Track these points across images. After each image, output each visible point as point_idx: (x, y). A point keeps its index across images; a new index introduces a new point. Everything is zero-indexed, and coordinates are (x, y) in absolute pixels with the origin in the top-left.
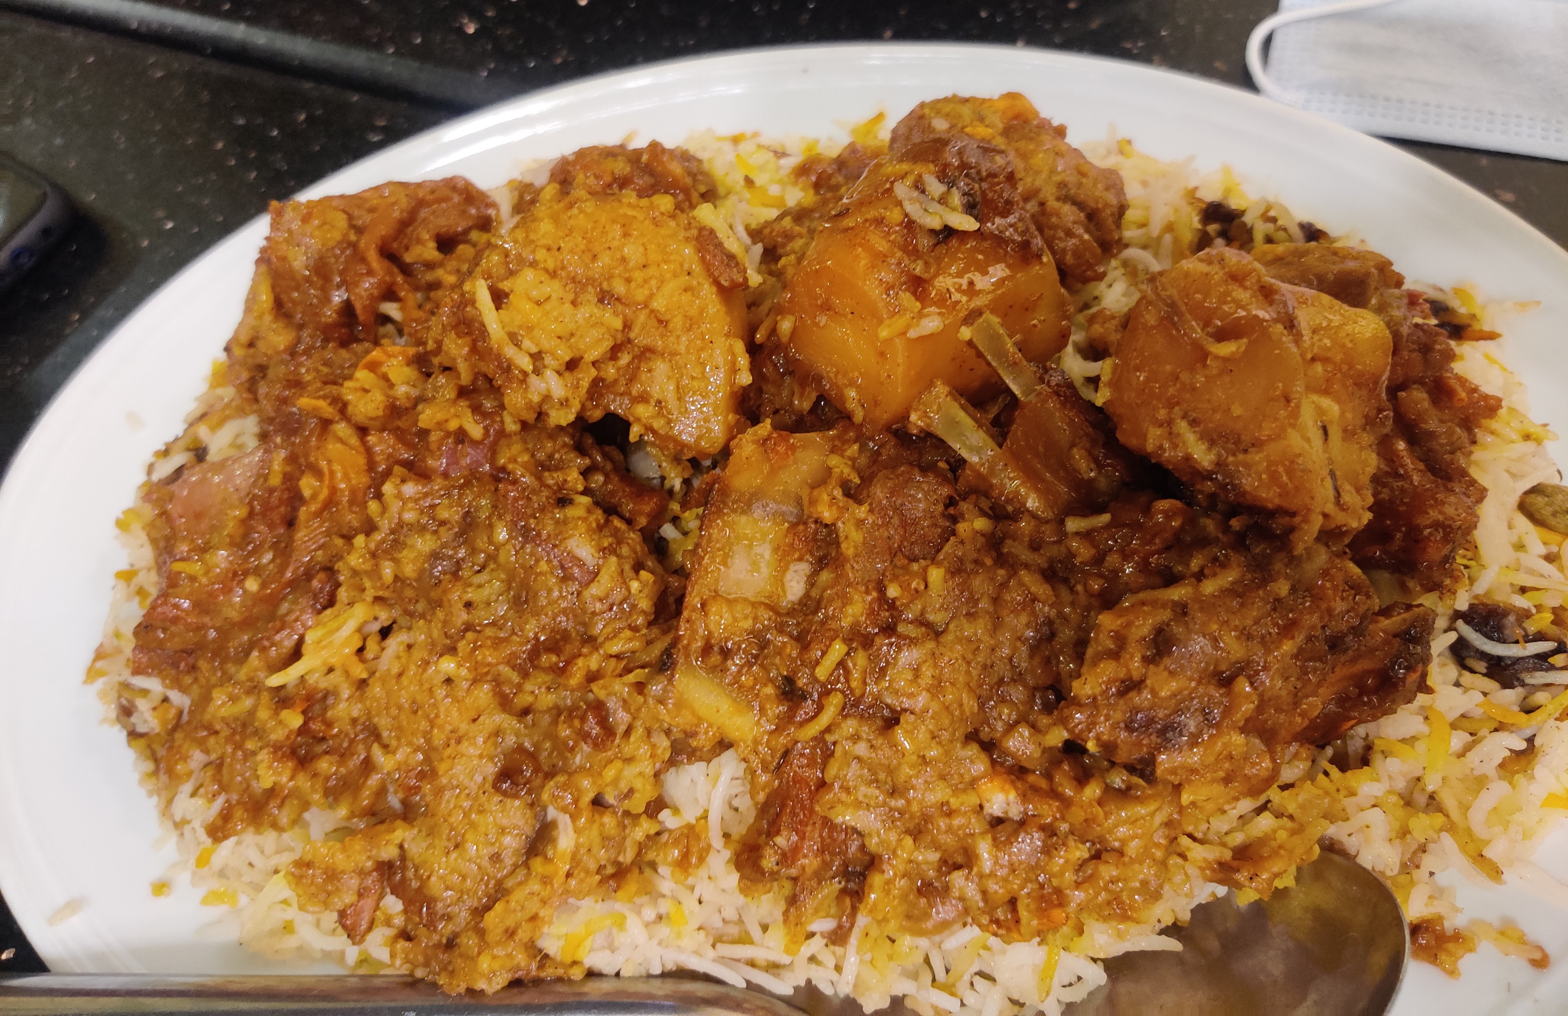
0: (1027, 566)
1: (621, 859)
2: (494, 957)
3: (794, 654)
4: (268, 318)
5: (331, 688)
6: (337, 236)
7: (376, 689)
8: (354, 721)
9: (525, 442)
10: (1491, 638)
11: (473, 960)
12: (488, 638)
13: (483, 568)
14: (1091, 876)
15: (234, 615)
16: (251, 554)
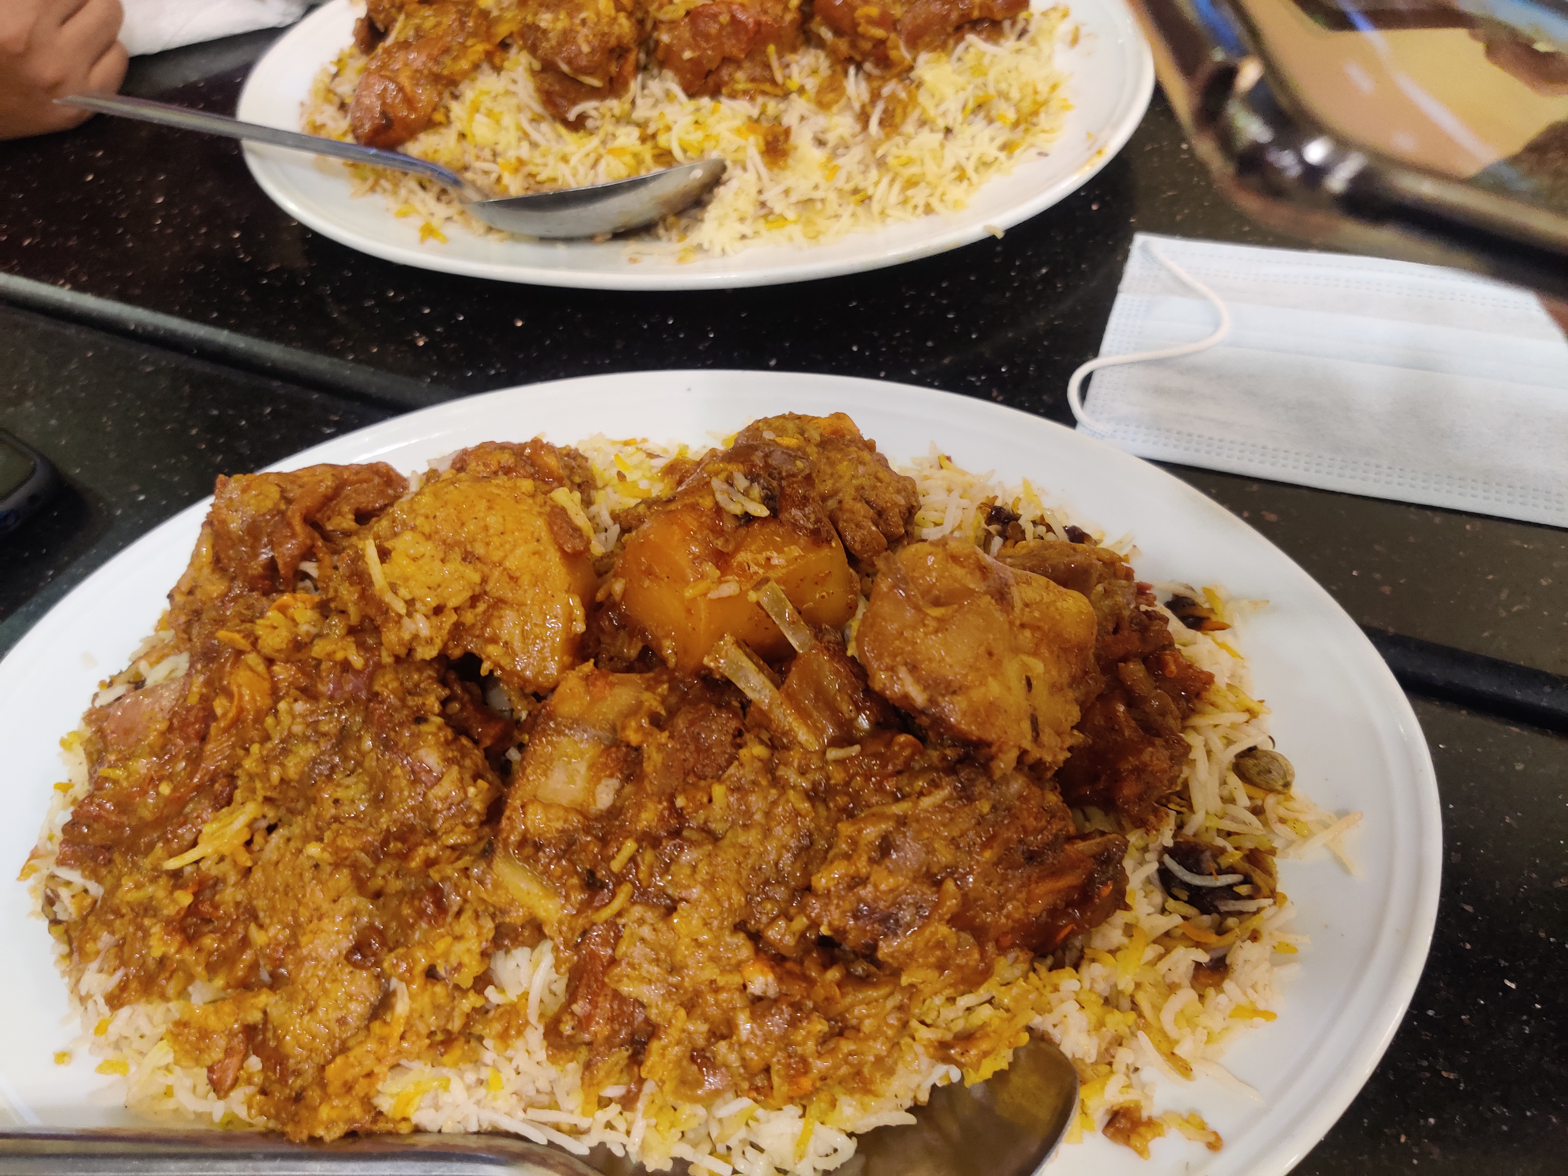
0: (794, 788)
1: (449, 1027)
2: (333, 1107)
3: (596, 850)
4: (207, 571)
5: (220, 875)
6: (269, 504)
7: (257, 875)
8: (238, 904)
9: (397, 672)
10: (1191, 871)
11: (315, 1109)
12: (350, 828)
13: (352, 772)
14: (833, 1049)
15: (146, 815)
16: (167, 762)
